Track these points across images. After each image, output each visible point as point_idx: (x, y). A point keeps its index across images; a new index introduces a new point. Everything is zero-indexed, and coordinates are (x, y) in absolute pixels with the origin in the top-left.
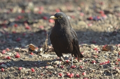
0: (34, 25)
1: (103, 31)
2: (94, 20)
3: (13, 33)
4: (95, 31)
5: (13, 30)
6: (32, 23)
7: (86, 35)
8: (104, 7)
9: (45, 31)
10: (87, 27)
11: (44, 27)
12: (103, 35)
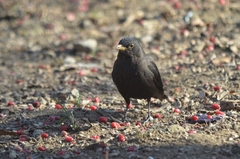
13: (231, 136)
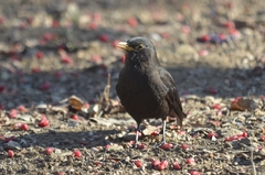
0: (81, 54)
1: (232, 65)
2: (213, 42)
3: (34, 71)
4: (215, 66)
5: (34, 65)
6: (75, 51)
7: (196, 76)
8: (235, 14)
9: (103, 67)
10: (197, 57)
11: (103, 58)
12: (233, 76)
13: (246, 57)
